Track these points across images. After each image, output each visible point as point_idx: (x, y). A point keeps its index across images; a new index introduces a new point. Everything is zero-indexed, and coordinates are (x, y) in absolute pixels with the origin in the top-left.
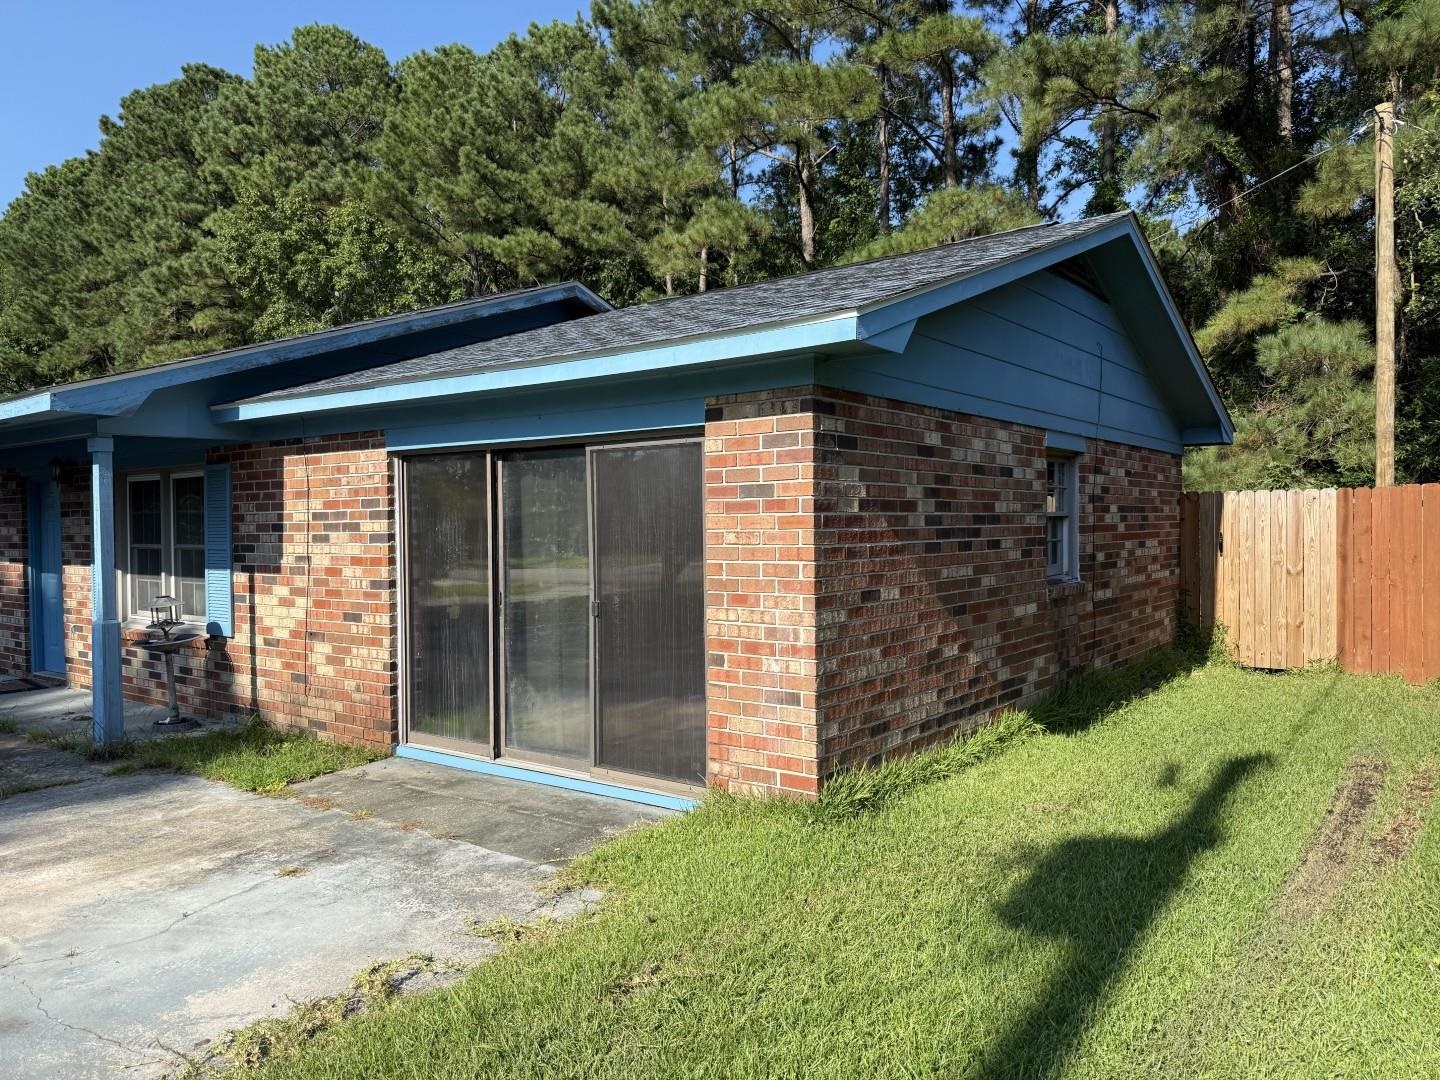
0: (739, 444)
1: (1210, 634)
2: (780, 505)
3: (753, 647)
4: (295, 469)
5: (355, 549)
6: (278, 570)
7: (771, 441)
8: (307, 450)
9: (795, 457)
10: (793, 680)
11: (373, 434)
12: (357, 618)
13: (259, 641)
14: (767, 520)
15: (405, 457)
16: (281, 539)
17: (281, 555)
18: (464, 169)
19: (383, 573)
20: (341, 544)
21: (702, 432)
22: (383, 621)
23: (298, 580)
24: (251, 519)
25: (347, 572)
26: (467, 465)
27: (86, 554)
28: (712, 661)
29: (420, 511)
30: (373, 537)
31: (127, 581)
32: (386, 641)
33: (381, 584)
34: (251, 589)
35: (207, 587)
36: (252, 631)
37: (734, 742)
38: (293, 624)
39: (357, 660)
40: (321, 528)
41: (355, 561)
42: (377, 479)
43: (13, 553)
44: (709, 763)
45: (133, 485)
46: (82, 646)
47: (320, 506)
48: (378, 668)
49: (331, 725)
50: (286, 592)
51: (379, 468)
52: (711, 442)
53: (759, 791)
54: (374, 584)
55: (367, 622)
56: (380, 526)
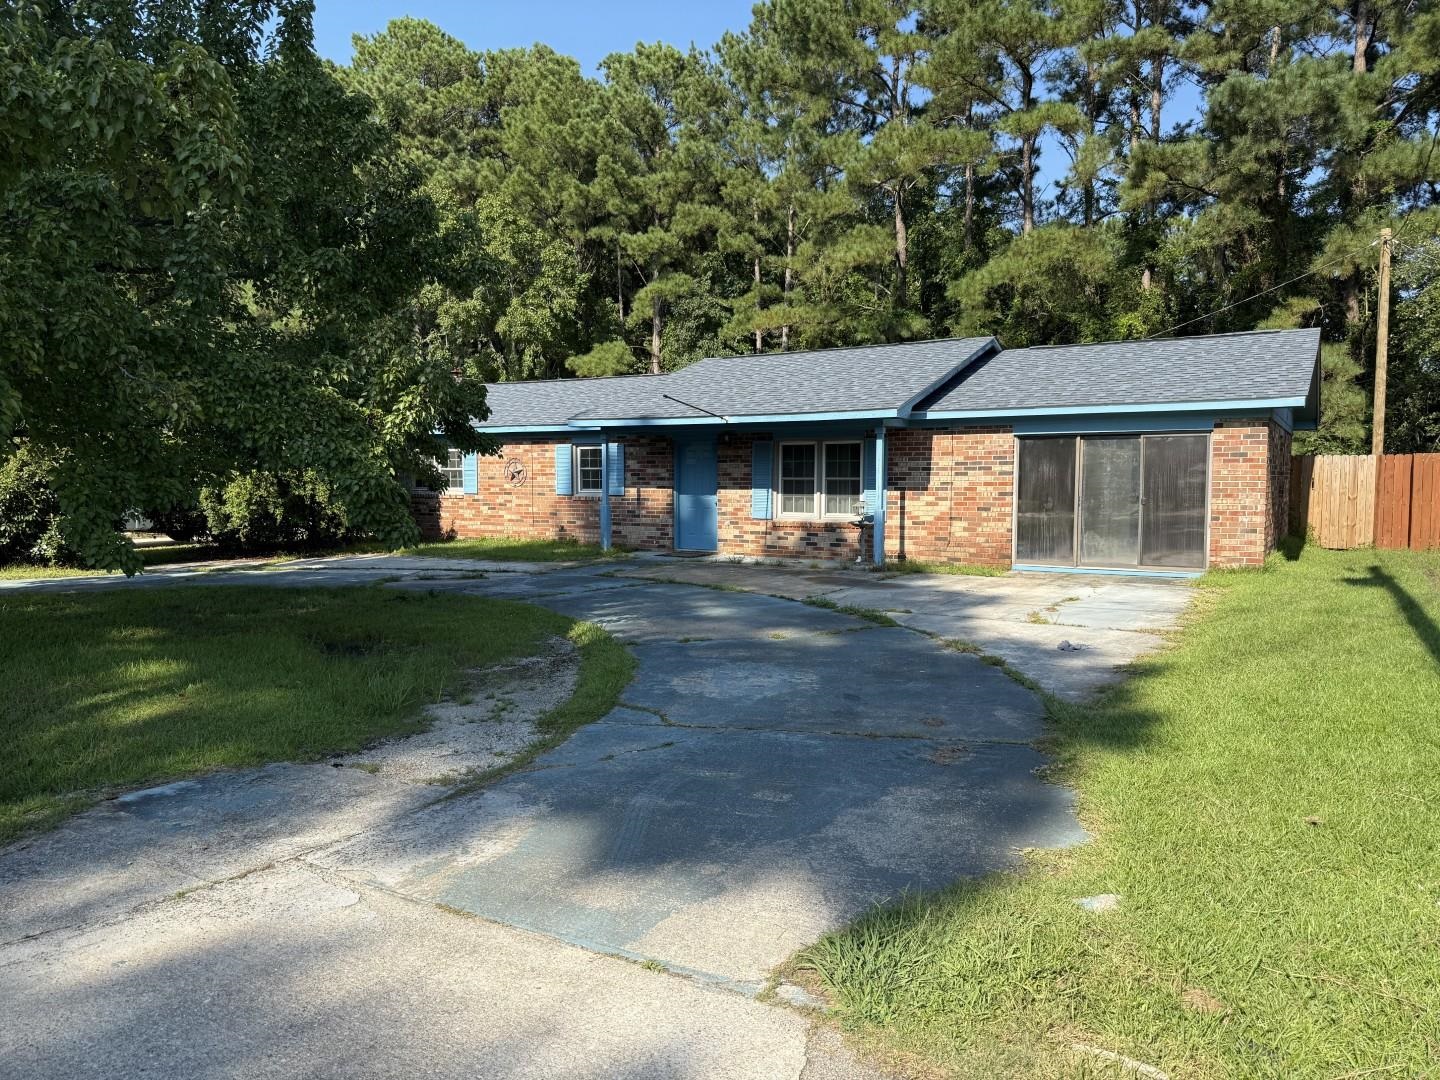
0: (1232, 437)
1: (1305, 533)
2: (1251, 460)
3: (1236, 513)
4: (940, 442)
5: (989, 479)
6: (926, 489)
7: (1247, 436)
8: (952, 433)
9: (1259, 443)
10: (1255, 524)
11: (1004, 426)
12: (987, 509)
13: (908, 523)
14: (1243, 467)
15: (1019, 437)
16: (929, 474)
17: (929, 482)
18: (600, 174)
19: (1008, 489)
20: (977, 476)
21: (1210, 432)
22: (1007, 510)
23: (941, 494)
24: (904, 465)
25: (981, 489)
26: (1061, 441)
27: (745, 483)
28: (1213, 519)
29: (1028, 461)
30: (1001, 473)
31: (779, 497)
32: (1008, 519)
33: (1006, 494)
34: (903, 498)
35: (862, 497)
36: (902, 519)
37: (1223, 549)
38: (937, 514)
39: (987, 528)
40: (962, 469)
41: (987, 484)
42: (1006, 447)
43: (660, 483)
44: (1209, 558)
45: (785, 447)
46: (737, 532)
47: (961, 459)
48: (1002, 531)
49: (965, 560)
50: (931, 499)
51: (1007, 442)
52: (1216, 436)
53: (1235, 566)
54: (1001, 494)
55: (995, 511)
56: (1007, 468)
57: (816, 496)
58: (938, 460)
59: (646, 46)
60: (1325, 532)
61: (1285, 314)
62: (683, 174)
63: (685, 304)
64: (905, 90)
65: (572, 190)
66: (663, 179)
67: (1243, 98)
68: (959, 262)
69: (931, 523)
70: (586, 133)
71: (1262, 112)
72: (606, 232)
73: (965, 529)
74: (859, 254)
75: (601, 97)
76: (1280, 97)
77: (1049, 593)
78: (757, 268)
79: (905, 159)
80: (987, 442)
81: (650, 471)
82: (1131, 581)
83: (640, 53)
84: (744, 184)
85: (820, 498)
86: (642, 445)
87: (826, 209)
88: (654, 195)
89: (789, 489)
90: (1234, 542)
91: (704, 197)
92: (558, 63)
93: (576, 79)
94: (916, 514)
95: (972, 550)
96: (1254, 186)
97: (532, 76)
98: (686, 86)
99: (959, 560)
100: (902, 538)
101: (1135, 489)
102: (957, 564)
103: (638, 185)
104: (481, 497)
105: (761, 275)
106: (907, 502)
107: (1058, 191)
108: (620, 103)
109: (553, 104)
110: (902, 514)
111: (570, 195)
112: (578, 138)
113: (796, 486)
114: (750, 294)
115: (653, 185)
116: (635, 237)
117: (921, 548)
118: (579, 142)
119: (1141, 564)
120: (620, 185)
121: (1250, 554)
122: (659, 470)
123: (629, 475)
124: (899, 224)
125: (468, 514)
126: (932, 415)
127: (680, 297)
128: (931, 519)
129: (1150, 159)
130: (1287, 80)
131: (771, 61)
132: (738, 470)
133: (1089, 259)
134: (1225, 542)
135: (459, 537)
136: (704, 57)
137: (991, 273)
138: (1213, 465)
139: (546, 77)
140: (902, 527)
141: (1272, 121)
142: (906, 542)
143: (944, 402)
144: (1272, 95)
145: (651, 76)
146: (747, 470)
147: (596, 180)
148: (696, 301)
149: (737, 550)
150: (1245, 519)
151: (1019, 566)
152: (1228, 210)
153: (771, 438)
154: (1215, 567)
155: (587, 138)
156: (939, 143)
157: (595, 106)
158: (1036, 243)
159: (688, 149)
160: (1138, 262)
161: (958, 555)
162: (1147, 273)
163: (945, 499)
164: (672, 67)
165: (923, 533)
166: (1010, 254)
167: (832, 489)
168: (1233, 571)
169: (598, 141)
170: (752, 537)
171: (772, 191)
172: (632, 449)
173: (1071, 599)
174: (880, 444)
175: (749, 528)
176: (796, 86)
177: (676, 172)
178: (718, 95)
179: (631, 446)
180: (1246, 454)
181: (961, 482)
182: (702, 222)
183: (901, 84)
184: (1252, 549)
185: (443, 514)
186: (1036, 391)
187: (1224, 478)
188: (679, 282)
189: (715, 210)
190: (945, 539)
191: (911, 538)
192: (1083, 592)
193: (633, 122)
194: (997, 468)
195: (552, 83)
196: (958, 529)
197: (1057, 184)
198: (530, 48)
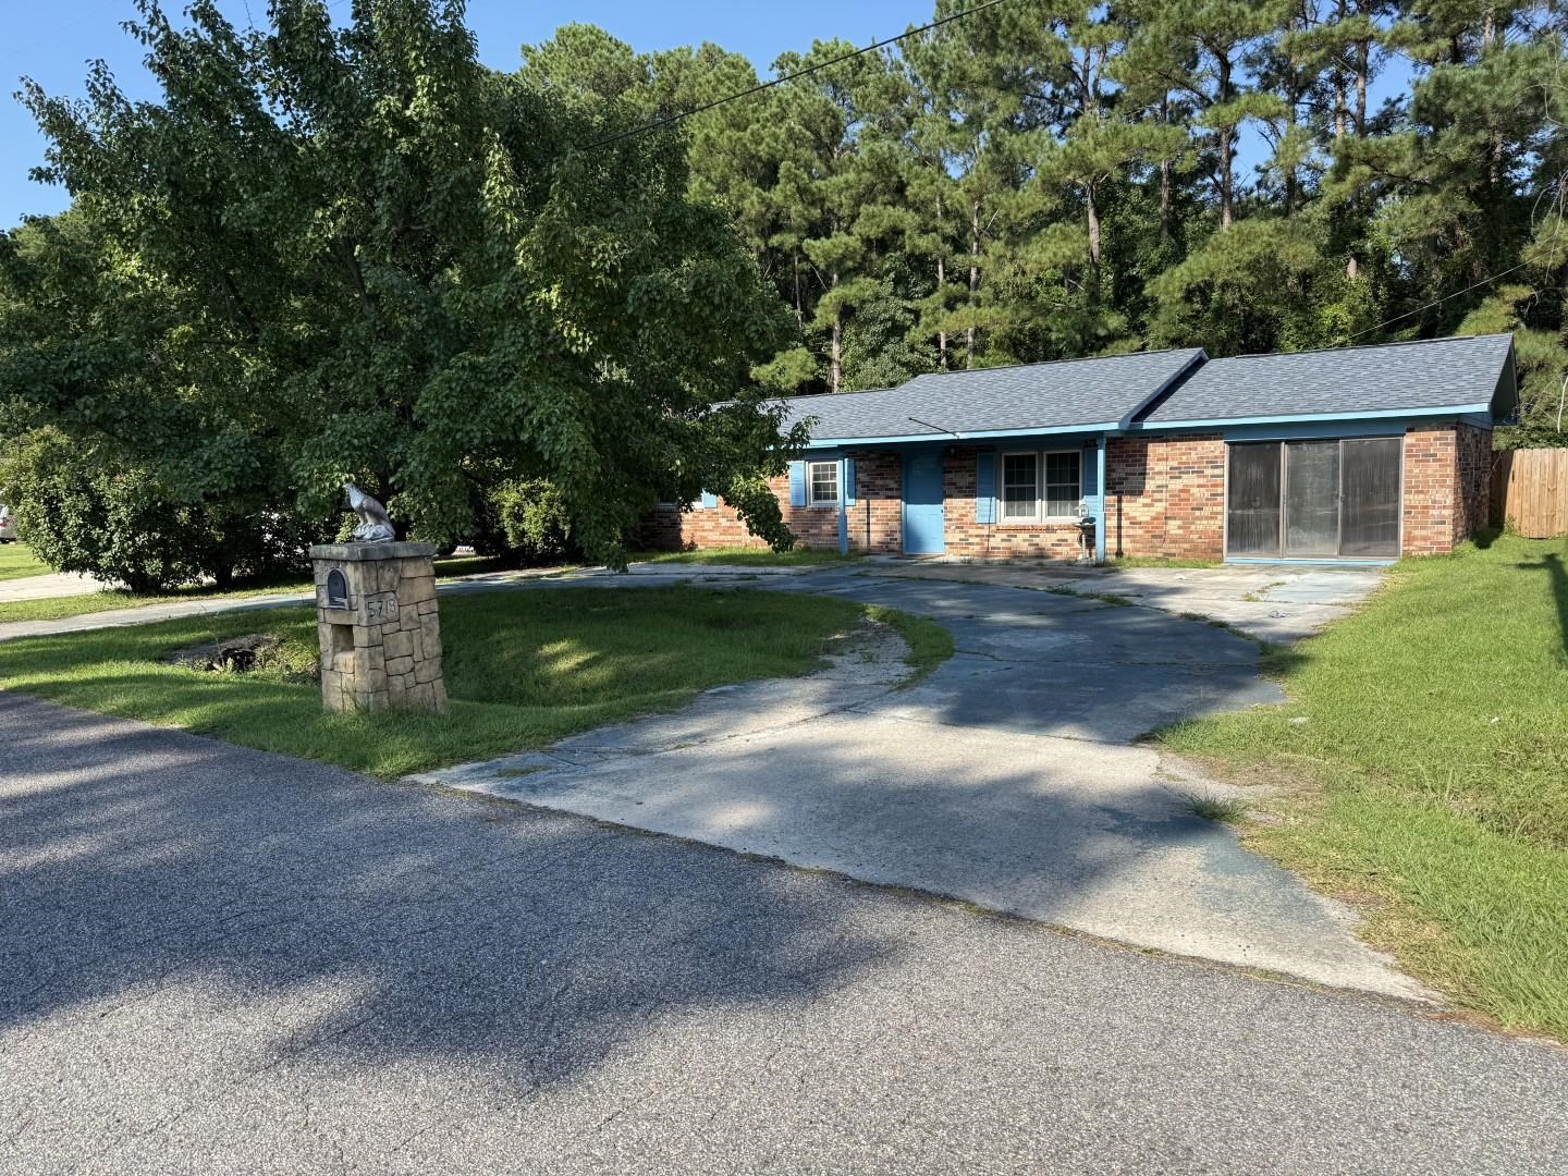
0: (1423, 440)
2: (1440, 460)
3: (1426, 507)
4: (1155, 450)
5: (1202, 481)
6: (1142, 492)
7: (1436, 439)
8: (1167, 441)
9: (1448, 444)
10: (1444, 516)
11: (1214, 434)
12: (1200, 509)
14: (1432, 467)
15: (1229, 443)
16: (1144, 478)
17: (1144, 486)
18: (782, 181)
19: (1219, 490)
20: (1190, 480)
21: (1403, 435)
22: (1219, 509)
23: (1157, 496)
24: (1121, 470)
25: (1194, 490)
26: (1268, 446)
27: (970, 492)
28: (1406, 513)
29: (1238, 464)
30: (1213, 476)
31: (1003, 504)
32: (1220, 517)
33: (1217, 495)
34: (1120, 501)
35: (1081, 502)
36: (1119, 520)
37: (1415, 538)
38: (1154, 514)
39: (1200, 526)
40: (1177, 472)
41: (1199, 486)
42: (1217, 453)
43: (889, 493)
44: (1402, 548)
45: (1006, 457)
46: (963, 536)
47: (1175, 464)
48: (1214, 528)
49: (1180, 554)
50: (1148, 501)
51: (1218, 448)
52: (1408, 439)
53: (1426, 553)
54: (1212, 495)
55: (1207, 511)
56: (1217, 472)
57: (1038, 502)
58: (1153, 465)
59: (823, 43)
60: (1525, 523)
61: (1496, 303)
62: (866, 175)
63: (870, 309)
64: (1096, 81)
65: (754, 198)
66: (846, 182)
67: (1448, 90)
68: (1155, 256)
69: (1147, 523)
70: (767, 139)
71: (1468, 103)
72: (788, 240)
73: (1180, 528)
74: (1055, 255)
75: (780, 100)
76: (1487, 88)
77: (1258, 579)
78: (940, 267)
79: (1100, 157)
80: (1199, 448)
81: (879, 482)
82: (1330, 569)
83: (817, 52)
84: (932, 183)
85: (1041, 505)
86: (872, 459)
87: (1019, 209)
88: (835, 198)
89: (1011, 497)
90: (1424, 533)
91: (888, 197)
92: (733, 65)
93: (752, 82)
94: (1132, 514)
95: (1186, 546)
96: (1461, 176)
97: (709, 82)
98: (865, 83)
99: (1174, 555)
100: (1119, 537)
101: (1335, 488)
102: (1171, 559)
103: (820, 190)
104: (720, 510)
105: (945, 274)
106: (1124, 505)
107: (1258, 176)
108: (799, 105)
109: (732, 110)
110: (1120, 515)
111: (752, 203)
112: (759, 144)
113: (1018, 493)
114: (936, 295)
115: (836, 188)
116: (817, 243)
117: (1138, 545)
118: (760, 148)
119: (1341, 554)
120: (802, 191)
121: (1439, 543)
122: (888, 482)
123: (859, 486)
124: (1092, 220)
125: (709, 525)
126: (1147, 425)
127: (863, 302)
128: (1148, 519)
129: (1353, 152)
130: (1495, 71)
131: (960, 59)
132: (964, 480)
133: (1291, 252)
134: (1417, 533)
135: (700, 547)
136: (886, 54)
137: (1190, 270)
138: (1406, 464)
139: (722, 83)
140: (1119, 527)
141: (1480, 111)
142: (1124, 540)
143: (1158, 413)
144: (1479, 86)
145: (830, 76)
146: (971, 479)
147: (778, 187)
148: (882, 304)
149: (963, 552)
150: (1435, 512)
151: (1227, 559)
152: (1435, 201)
153: (994, 450)
154: (1408, 555)
155: (768, 145)
156: (1135, 142)
157: (775, 109)
158: (1237, 237)
159: (872, 151)
160: (1343, 251)
161: (1173, 551)
162: (1353, 263)
163: (1161, 500)
164: (851, 64)
165: (1140, 532)
166: (1209, 248)
167: (1053, 496)
168: (1423, 558)
169: (779, 147)
170: (977, 540)
171: (961, 191)
172: (862, 464)
173: (1278, 584)
174: (1101, 454)
175: (973, 531)
176: (985, 83)
177: (859, 173)
178: (900, 92)
179: (862, 460)
180: (1435, 455)
181: (1176, 485)
182: (886, 223)
183: (1092, 75)
184: (1442, 539)
185: (684, 527)
186: (1244, 402)
187: (1415, 477)
188: (863, 287)
189: (899, 211)
190: (1160, 537)
191: (1128, 536)
192: (1289, 578)
193: (813, 124)
194: (1209, 472)
195: (729, 89)
196: (1173, 527)
197: (1257, 169)
198: (697, 48)
